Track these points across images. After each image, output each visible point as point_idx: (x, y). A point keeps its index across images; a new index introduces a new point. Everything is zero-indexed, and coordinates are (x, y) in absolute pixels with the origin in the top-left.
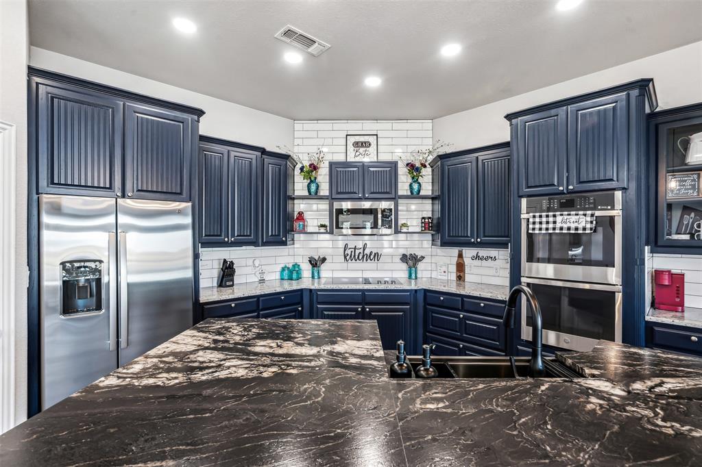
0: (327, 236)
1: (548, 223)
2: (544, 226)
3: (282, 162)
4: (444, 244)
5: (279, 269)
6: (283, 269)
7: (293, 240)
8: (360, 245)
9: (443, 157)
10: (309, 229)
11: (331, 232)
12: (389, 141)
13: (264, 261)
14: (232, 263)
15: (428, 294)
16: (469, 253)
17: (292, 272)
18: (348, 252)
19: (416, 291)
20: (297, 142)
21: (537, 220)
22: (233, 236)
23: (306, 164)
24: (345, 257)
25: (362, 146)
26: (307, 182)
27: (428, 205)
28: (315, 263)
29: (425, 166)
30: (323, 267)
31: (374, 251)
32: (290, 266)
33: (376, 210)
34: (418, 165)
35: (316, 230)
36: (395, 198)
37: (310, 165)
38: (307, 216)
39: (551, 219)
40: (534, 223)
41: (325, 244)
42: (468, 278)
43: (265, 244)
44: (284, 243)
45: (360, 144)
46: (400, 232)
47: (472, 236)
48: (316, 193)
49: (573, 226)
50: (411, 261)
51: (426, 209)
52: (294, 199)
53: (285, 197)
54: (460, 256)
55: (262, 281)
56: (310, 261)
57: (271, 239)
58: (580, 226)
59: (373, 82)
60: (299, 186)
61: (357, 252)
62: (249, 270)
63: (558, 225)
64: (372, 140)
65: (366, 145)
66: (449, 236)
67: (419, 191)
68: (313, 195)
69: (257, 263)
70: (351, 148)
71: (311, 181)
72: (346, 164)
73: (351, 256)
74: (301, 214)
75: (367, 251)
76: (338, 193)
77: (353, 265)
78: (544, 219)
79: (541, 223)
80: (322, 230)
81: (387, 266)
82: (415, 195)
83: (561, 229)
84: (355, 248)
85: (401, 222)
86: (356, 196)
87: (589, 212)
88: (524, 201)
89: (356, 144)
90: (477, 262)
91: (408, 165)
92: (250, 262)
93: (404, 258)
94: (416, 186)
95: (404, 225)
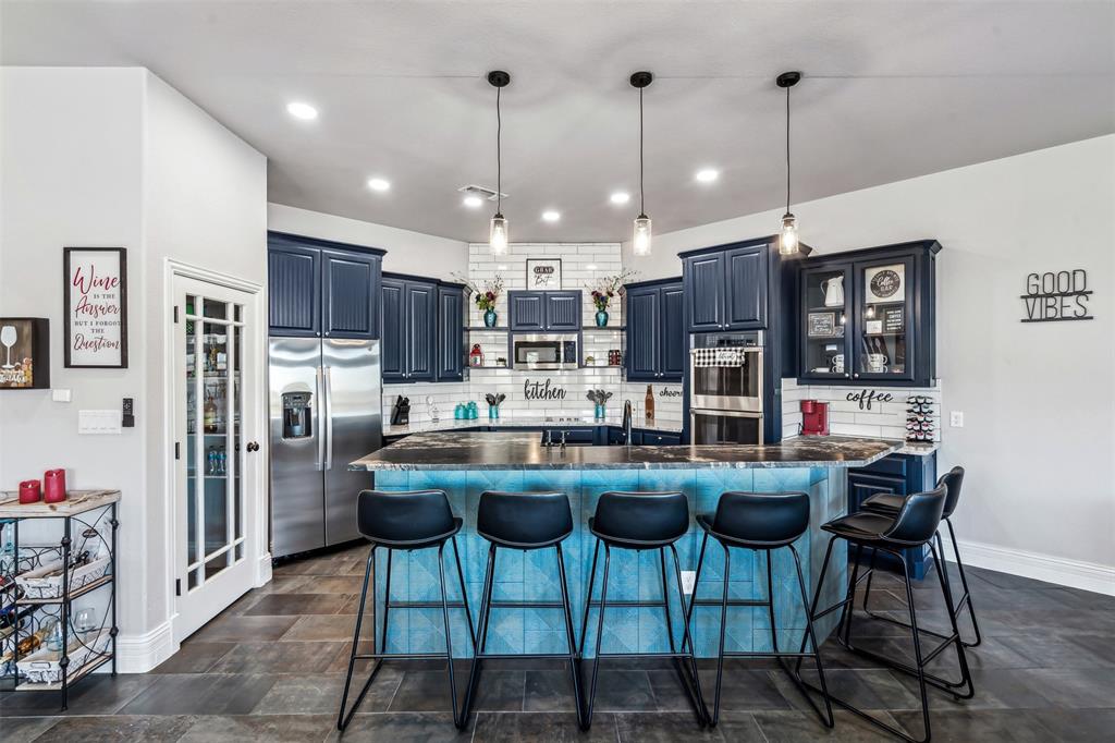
0: (506, 372)
1: (709, 357)
2: (707, 361)
3: (457, 292)
4: (631, 379)
5: (453, 407)
6: (458, 408)
7: (468, 376)
8: (542, 381)
9: (628, 287)
10: (487, 364)
11: (511, 367)
12: (574, 266)
13: (437, 399)
14: (407, 400)
15: (612, 431)
16: (658, 388)
17: (468, 410)
18: (530, 388)
19: (599, 427)
20: (471, 267)
21: (702, 355)
22: (410, 371)
23: (483, 292)
24: (526, 395)
25: (544, 272)
26: (484, 312)
27: (616, 336)
28: (493, 401)
29: (611, 295)
30: (502, 405)
31: (559, 387)
32: (466, 404)
33: (559, 343)
34: (604, 294)
35: (494, 364)
36: (579, 330)
37: (488, 294)
38: (483, 349)
39: (712, 354)
40: (699, 358)
41: (504, 381)
42: (657, 415)
43: (441, 380)
44: (460, 379)
45: (542, 270)
46: (585, 367)
47: (656, 370)
48: (494, 324)
49: (728, 360)
50: (599, 397)
51: (615, 341)
52: (469, 331)
53: (460, 329)
54: (649, 391)
55: (436, 420)
56: (488, 399)
57: (446, 375)
58: (733, 361)
59: (551, 216)
60: (475, 317)
61: (540, 388)
62: (423, 408)
63: (717, 360)
64: (555, 265)
65: (548, 270)
66: (635, 371)
67: (606, 321)
68: (491, 326)
69: (431, 401)
70: (532, 274)
71: (488, 312)
72: (526, 294)
73: (532, 393)
74: (477, 347)
75: (551, 388)
76: (518, 325)
77: (535, 402)
78: (707, 354)
79: (704, 358)
80: (501, 364)
81: (573, 404)
82: (602, 325)
83: (719, 363)
84: (537, 384)
85: (585, 356)
86: (537, 328)
87: (739, 348)
88: (692, 337)
89: (538, 270)
90: (666, 398)
91: (593, 293)
92: (423, 400)
93: (591, 395)
94: (602, 316)
95: (589, 359)
